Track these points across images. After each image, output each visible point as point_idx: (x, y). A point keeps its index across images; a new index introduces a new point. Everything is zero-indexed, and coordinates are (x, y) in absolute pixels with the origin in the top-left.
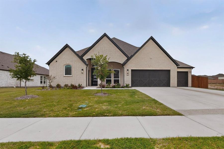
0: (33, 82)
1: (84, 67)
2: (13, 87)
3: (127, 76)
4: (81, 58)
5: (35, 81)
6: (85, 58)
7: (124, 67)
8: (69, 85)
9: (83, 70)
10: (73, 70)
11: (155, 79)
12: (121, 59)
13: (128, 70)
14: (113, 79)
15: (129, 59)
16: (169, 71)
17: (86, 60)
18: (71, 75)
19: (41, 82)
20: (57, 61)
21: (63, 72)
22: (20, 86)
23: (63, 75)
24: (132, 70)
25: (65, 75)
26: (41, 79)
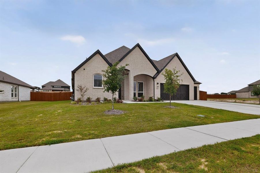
0: (3, 94)
3: (157, 89)
5: (5, 92)
12: (152, 72)
13: (158, 83)
14: (137, 92)
15: (159, 72)
16: (188, 86)
19: (12, 96)
20: (84, 69)
23: (92, 87)
25: (94, 86)
26: (12, 91)
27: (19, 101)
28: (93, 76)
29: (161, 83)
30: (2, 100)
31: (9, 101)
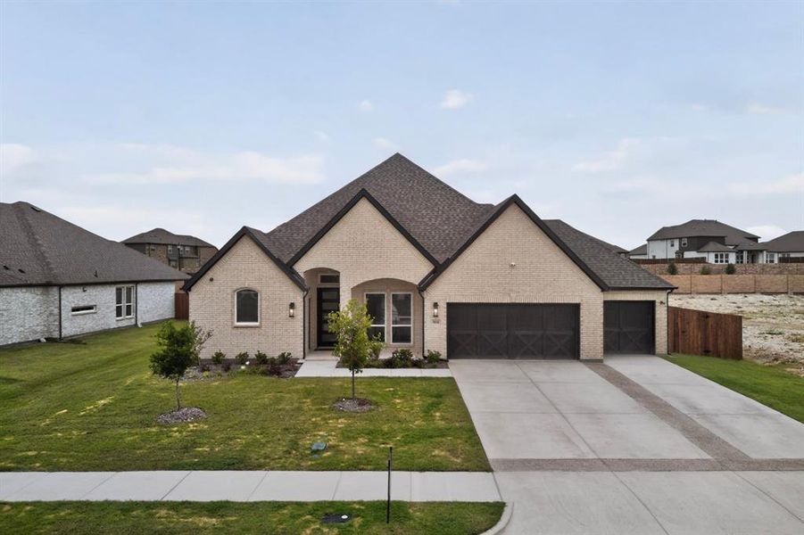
0: (95, 315)
1: (297, 297)
2: (39, 341)
3: (434, 322)
4: (288, 269)
5: (100, 309)
6: (302, 267)
7: (425, 296)
8: (252, 355)
9: (292, 306)
10: (263, 305)
11: (530, 333)
12: (413, 268)
13: (436, 305)
14: (389, 326)
15: (438, 270)
16: (575, 309)
17: (302, 275)
18: (257, 321)
19: (119, 313)
20: (212, 280)
21: (233, 315)
22: (61, 335)
23: (233, 323)
24: (450, 305)
25: (238, 321)
26: (119, 301)
27: (136, 324)
28: (233, 297)
29: (452, 301)
30: (92, 330)
31: (109, 329)
